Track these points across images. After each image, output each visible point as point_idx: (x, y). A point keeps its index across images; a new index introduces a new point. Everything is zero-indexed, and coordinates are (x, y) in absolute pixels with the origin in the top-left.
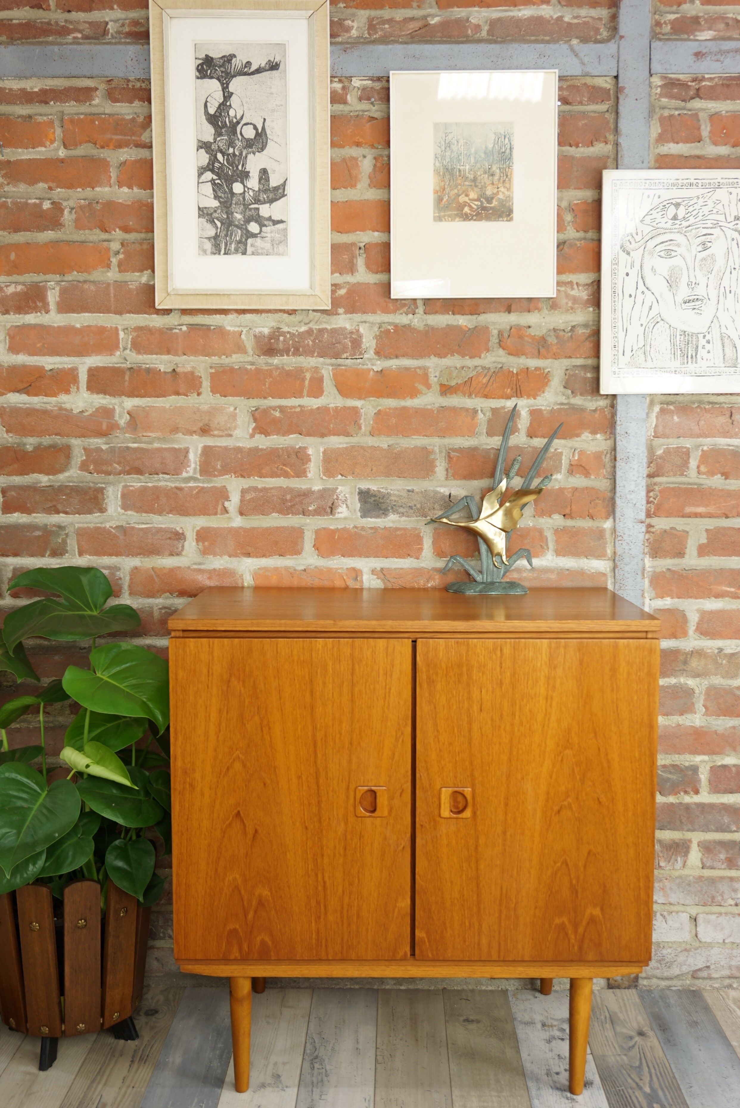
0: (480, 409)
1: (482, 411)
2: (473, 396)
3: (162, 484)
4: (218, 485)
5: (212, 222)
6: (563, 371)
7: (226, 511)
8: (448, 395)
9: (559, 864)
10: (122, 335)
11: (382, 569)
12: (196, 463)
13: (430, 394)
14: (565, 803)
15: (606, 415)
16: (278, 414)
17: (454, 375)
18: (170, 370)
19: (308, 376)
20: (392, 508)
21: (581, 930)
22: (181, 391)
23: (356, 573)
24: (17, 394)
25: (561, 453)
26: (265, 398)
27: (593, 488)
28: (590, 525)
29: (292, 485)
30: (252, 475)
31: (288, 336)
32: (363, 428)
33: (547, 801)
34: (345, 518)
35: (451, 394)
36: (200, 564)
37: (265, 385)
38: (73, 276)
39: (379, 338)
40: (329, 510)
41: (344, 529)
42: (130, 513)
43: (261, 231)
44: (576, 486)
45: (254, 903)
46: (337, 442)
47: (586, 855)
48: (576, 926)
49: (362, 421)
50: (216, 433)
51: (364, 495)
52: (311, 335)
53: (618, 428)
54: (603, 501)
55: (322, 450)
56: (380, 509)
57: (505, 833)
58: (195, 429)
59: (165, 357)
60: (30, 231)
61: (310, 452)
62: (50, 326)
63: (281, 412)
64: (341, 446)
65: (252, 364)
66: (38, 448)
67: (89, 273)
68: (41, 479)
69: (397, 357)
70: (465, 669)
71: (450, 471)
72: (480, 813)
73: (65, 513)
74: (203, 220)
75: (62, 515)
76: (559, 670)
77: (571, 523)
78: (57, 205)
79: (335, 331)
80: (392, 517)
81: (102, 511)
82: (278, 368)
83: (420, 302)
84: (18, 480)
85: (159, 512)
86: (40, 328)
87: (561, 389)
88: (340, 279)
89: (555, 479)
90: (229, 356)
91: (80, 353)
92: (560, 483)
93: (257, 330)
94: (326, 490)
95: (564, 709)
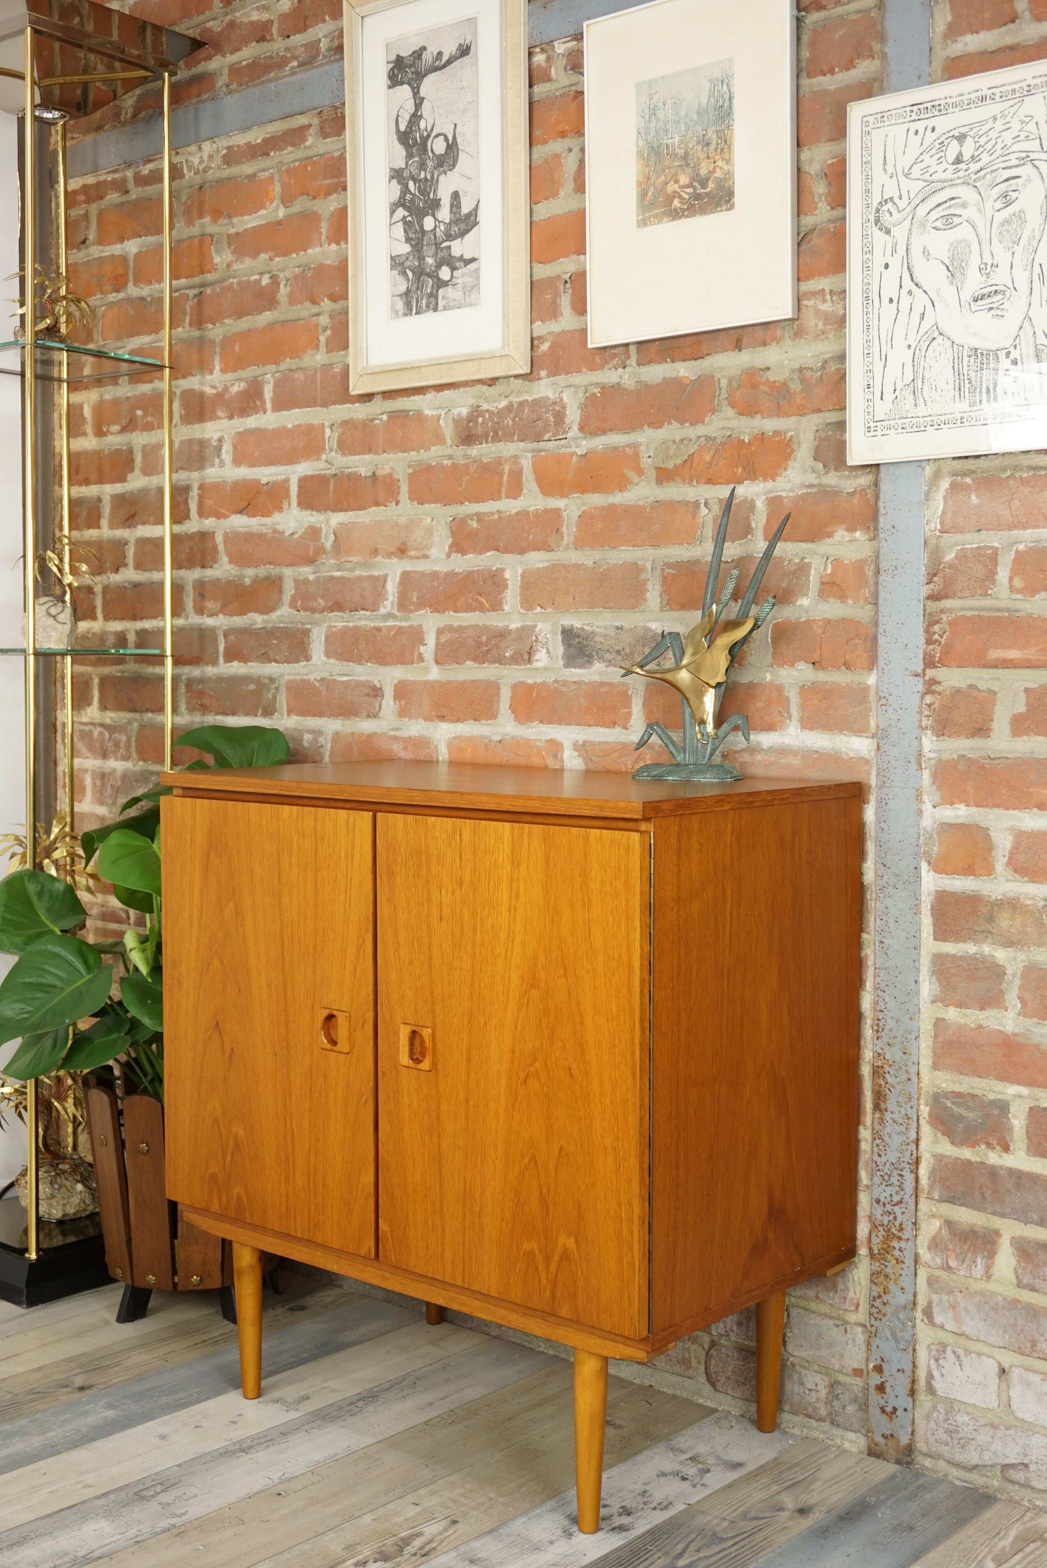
0: (703, 501)
1: (706, 504)
2: (695, 482)
3: (363, 623)
4: (415, 624)
5: (404, 273)
6: (813, 434)
7: (421, 659)
8: (665, 484)
9: (526, 1160)
10: (328, 432)
11: (585, 743)
12: (394, 595)
13: (643, 483)
14: (532, 1069)
15: (868, 500)
16: (474, 524)
17: (672, 451)
18: (370, 474)
19: (507, 468)
20: (597, 653)
21: (553, 1266)
22: (381, 500)
23: (555, 747)
24: (239, 516)
25: (809, 564)
26: (462, 503)
27: (852, 620)
28: (849, 681)
29: (488, 623)
30: (448, 609)
31: (487, 415)
32: (565, 538)
33: (512, 1062)
34: (546, 669)
35: (668, 481)
36: (398, 729)
37: (461, 485)
38: (288, 363)
39: (584, 407)
40: (526, 656)
41: (544, 684)
42: (332, 661)
43: (452, 276)
44: (829, 616)
45: (231, 1143)
46: (537, 560)
47: (557, 1153)
48: (547, 1260)
49: (564, 529)
50: (412, 553)
51: (568, 634)
52: (511, 412)
53: (881, 519)
54: (865, 641)
55: (520, 571)
56: (584, 655)
57: (467, 1101)
58: (392, 549)
59: (367, 457)
60: (250, 314)
61: (507, 575)
62: (266, 430)
63: (478, 521)
64: (541, 566)
65: (450, 457)
66: (256, 581)
67: (300, 358)
68: (257, 620)
69: (604, 432)
70: (424, 858)
71: (665, 598)
72: (440, 1066)
73: (276, 661)
74: (395, 272)
75: (274, 664)
76: (523, 869)
77: (822, 676)
78: (275, 279)
79: (536, 403)
80: (598, 666)
81: (308, 658)
82: (475, 461)
83: (632, 349)
84: (238, 621)
85: (359, 660)
86: (258, 432)
87: (810, 462)
88: (540, 328)
89: (800, 606)
90: (427, 449)
91: (290, 460)
92: (807, 611)
93: (456, 411)
94: (524, 628)
95: (528, 927)
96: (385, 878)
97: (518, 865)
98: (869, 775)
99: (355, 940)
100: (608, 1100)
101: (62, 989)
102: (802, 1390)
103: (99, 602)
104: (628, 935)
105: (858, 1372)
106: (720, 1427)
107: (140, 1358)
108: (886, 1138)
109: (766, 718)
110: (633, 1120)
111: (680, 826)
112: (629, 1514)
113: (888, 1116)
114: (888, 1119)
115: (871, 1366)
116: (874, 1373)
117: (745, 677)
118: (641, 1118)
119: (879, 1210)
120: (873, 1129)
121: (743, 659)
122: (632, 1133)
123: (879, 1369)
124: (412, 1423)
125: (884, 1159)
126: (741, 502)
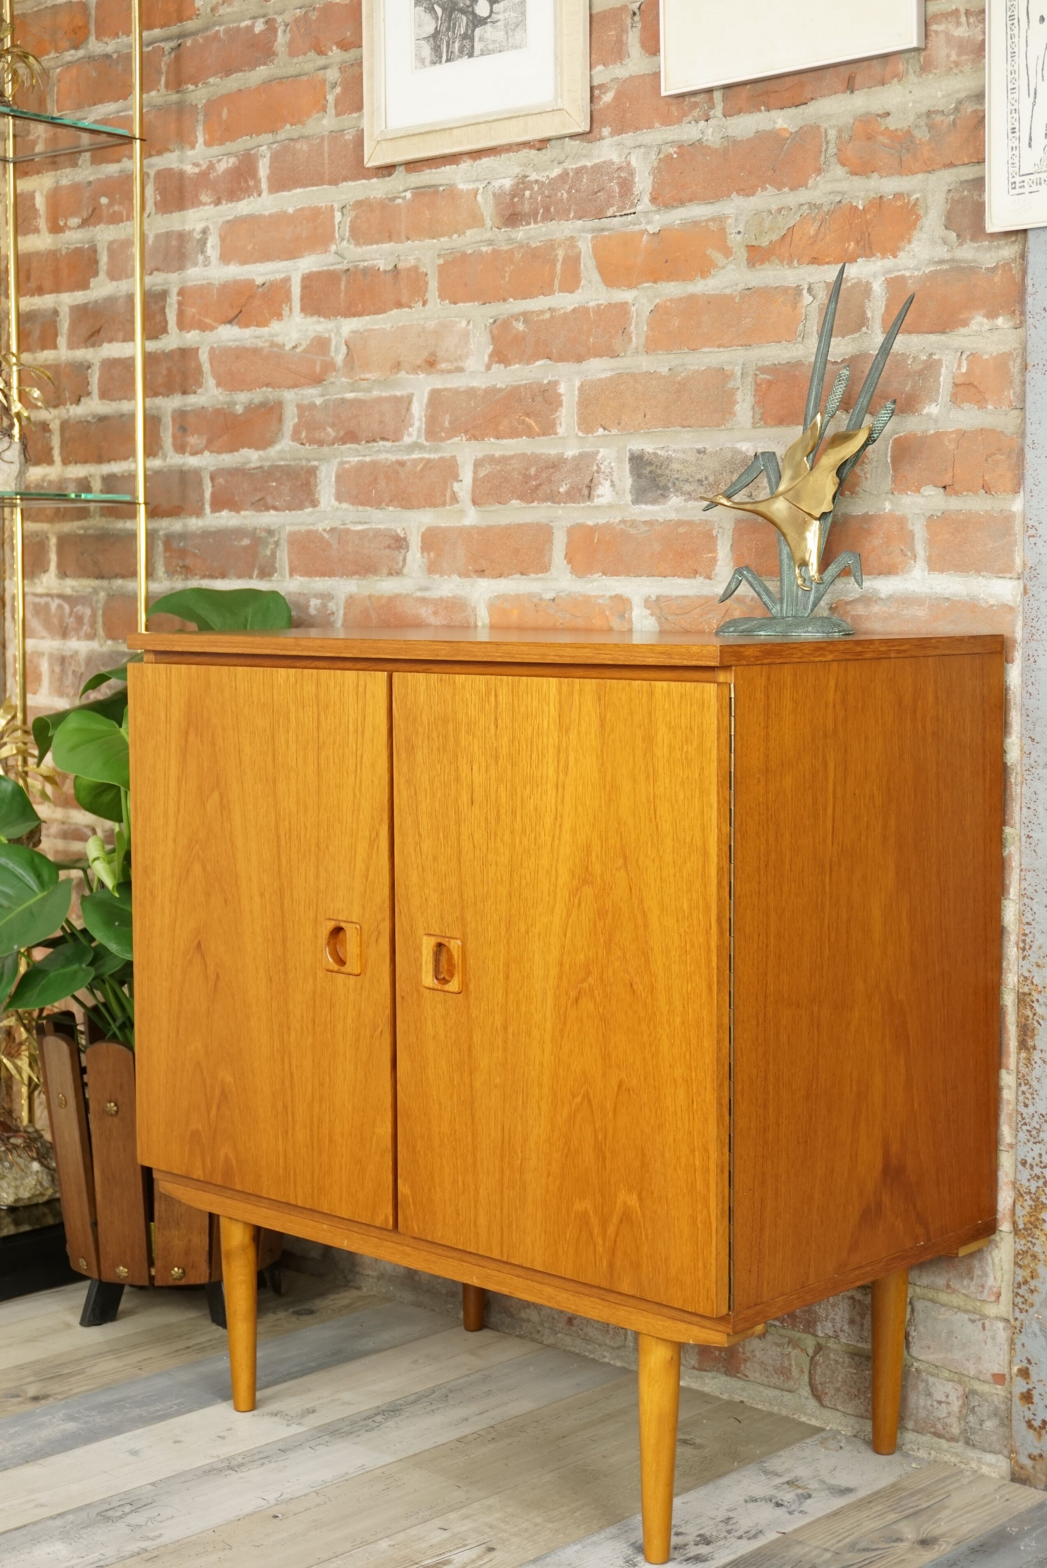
0: (806, 287)
1: (810, 290)
2: (795, 263)
3: (382, 456)
4: (447, 455)
5: (432, 10)
6: (943, 195)
7: (455, 499)
8: (758, 266)
9: (578, 1100)
10: (338, 216)
11: (658, 598)
12: (420, 420)
13: (731, 267)
14: (585, 985)
15: (1013, 277)
16: (520, 326)
17: (766, 224)
18: (390, 267)
19: (561, 253)
20: (674, 483)
21: (611, 1230)
22: (404, 300)
23: (622, 604)
24: (228, 326)
25: (939, 361)
26: (505, 300)
27: (991, 431)
28: (989, 508)
29: (538, 451)
30: (487, 435)
31: (536, 188)
32: (634, 340)
33: (560, 978)
34: (610, 506)
35: (762, 263)
36: (426, 589)
37: (504, 277)
38: (287, 131)
39: (657, 172)
40: (585, 491)
41: (607, 526)
42: (344, 505)
43: (491, 12)
44: (963, 426)
45: (217, 1092)
46: (598, 368)
47: (616, 1088)
48: (604, 1222)
49: (632, 328)
50: (443, 366)
51: (638, 461)
52: (566, 182)
53: (1029, 300)
54: (1009, 456)
55: (577, 384)
56: (658, 487)
57: (505, 1028)
58: (419, 362)
59: (387, 246)
60: (241, 71)
61: (562, 389)
62: (261, 215)
63: (526, 322)
64: (603, 376)
65: (490, 242)
66: (250, 408)
67: (303, 124)
68: (251, 457)
69: (682, 203)
70: (451, 726)
71: (759, 411)
72: (472, 986)
73: (276, 509)
74: (420, 9)
75: (272, 512)
76: (573, 736)
77: (955, 504)
78: (271, 24)
79: (597, 169)
80: (675, 500)
81: (314, 503)
82: (521, 246)
83: (717, 96)
84: (228, 460)
85: (378, 504)
86: (251, 220)
87: (941, 231)
88: (602, 74)
89: (927, 414)
90: (461, 233)
91: (291, 253)
92: (936, 422)
93: (496, 184)
94: (582, 456)
95: (580, 808)
96: (403, 755)
97: (567, 731)
98: (1013, 626)
99: (367, 833)
100: (678, 1020)
101: (10, 909)
102: (929, 1403)
103: (56, 442)
104: (703, 812)
105: (999, 1379)
106: (826, 1448)
107: (108, 1365)
108: (1034, 1083)
109: (885, 559)
110: (709, 1044)
111: (769, 678)
112: (708, 1543)
113: (1036, 1056)
114: (1036, 1059)
115: (1015, 1369)
116: (1019, 1378)
117: (858, 508)
118: (719, 1042)
119: (1025, 1174)
120: (1018, 1072)
121: (856, 484)
122: (707, 1061)
123: (1024, 1373)
124: (441, 1440)
125: (1031, 1109)
126: (854, 286)
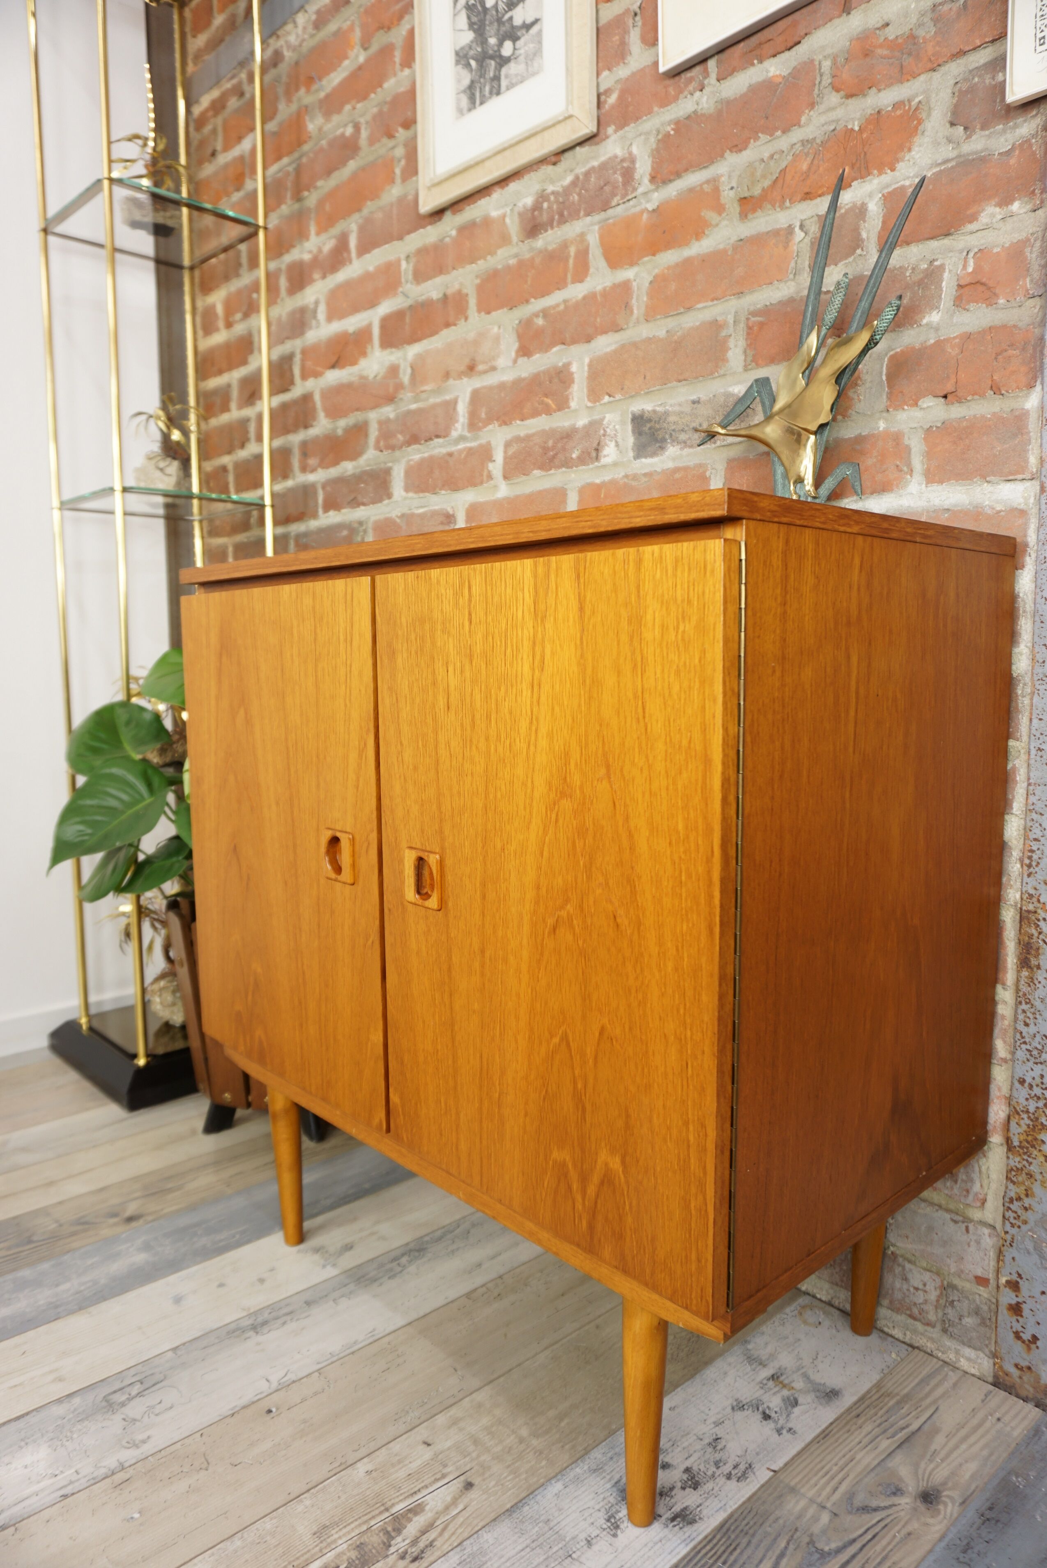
0: (798, 224)
1: (802, 227)
2: (788, 204)
3: (437, 451)
4: (484, 441)
5: (468, 65)
6: (949, 91)
7: (490, 477)
8: (750, 216)
9: (556, 1040)
10: (404, 264)
12: (464, 416)
13: (725, 223)
14: (563, 913)
15: (1034, 153)
16: (540, 322)
17: (759, 173)
18: (441, 296)
19: (572, 250)
20: (671, 435)
21: (591, 1190)
22: (451, 320)
24: (332, 370)
25: (942, 266)
26: (527, 301)
27: (1004, 327)
28: (997, 410)
29: (555, 425)
30: (515, 419)
31: (552, 198)
32: (635, 311)
33: (537, 903)
34: (615, 464)
35: (754, 211)
37: (526, 282)
38: (369, 207)
39: (655, 153)
40: (594, 454)
41: (613, 482)
42: (411, 495)
43: (515, 49)
44: (969, 329)
45: (252, 981)
46: (605, 344)
47: (597, 1034)
48: (584, 1179)
49: (634, 301)
50: (481, 368)
51: (639, 421)
52: (577, 186)
54: (1024, 349)
55: (587, 361)
56: (656, 440)
57: (483, 952)
58: (462, 369)
59: (438, 280)
60: (337, 169)
61: (574, 368)
62: (352, 278)
63: (544, 317)
64: (608, 349)
65: (516, 255)
66: (348, 431)
67: (379, 198)
68: (348, 467)
69: (678, 175)
70: (427, 626)
71: (750, 353)
72: (450, 904)
73: (364, 504)
74: (460, 67)
75: (362, 508)
76: (549, 624)
77: (957, 412)
78: (357, 127)
79: (604, 166)
80: (672, 450)
81: (389, 496)
82: (540, 252)
83: (712, 63)
84: (333, 472)
85: (433, 490)
86: (347, 285)
87: (946, 130)
88: (608, 79)
89: (927, 324)
90: (492, 253)
91: (372, 304)
92: (937, 329)
93: (520, 205)
94: (592, 424)
95: (557, 709)
96: (386, 662)
97: (544, 618)
98: (1025, 528)
99: (357, 743)
100: (670, 965)
101: (123, 812)
102: (905, 1287)
103: (231, 478)
104: (703, 708)
105: (981, 1281)
108: (1037, 1003)
109: (879, 477)
110: (709, 999)
111: (787, 542)
112: (696, 1486)
113: (1040, 975)
114: (1040, 979)
115: (1003, 1280)
116: (1007, 1289)
118: (721, 997)
119: (1022, 1094)
120: (1017, 990)
121: (846, 409)
122: (706, 1018)
123: (1014, 1286)
125: (1032, 1029)
126: (847, 212)
